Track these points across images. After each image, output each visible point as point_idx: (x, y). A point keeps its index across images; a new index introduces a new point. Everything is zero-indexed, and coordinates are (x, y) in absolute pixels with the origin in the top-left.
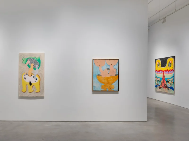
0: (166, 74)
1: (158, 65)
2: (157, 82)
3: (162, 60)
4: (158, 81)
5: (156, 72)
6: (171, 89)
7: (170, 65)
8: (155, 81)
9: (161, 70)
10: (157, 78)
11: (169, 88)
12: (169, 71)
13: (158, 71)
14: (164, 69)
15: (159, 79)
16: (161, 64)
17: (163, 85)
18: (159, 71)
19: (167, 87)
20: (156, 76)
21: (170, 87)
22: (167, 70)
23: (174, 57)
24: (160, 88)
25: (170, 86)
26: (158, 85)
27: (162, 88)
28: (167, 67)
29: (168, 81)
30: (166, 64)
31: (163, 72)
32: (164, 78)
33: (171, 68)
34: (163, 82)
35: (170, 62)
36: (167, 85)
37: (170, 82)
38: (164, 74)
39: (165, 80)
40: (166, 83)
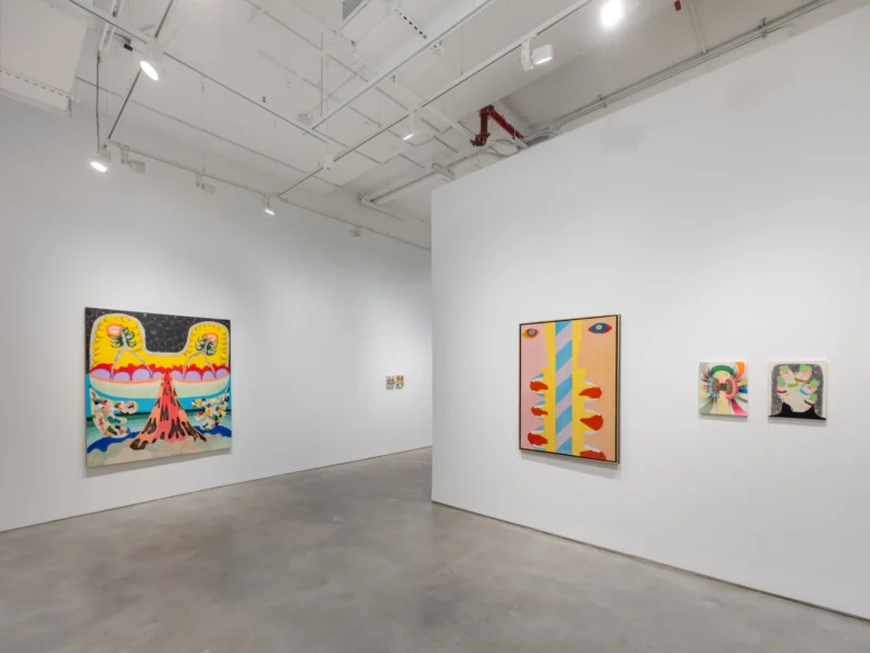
0: (184, 379)
1: (121, 343)
2: (107, 424)
3: (149, 321)
4: (121, 415)
5: (102, 372)
6: (219, 435)
7: (207, 347)
8: (89, 419)
9: (143, 367)
10: (111, 404)
11: (203, 432)
12: (201, 372)
13: (117, 367)
14: (165, 359)
15: (132, 406)
16: (147, 340)
17: (165, 427)
18: (130, 369)
19: (192, 431)
20: (101, 394)
21: (209, 427)
22: (193, 368)
24: (137, 446)
25: (207, 427)
26: (119, 436)
27: (159, 441)
28: (189, 355)
29: (199, 406)
30: (184, 340)
31: (159, 375)
32: (172, 400)
33: (216, 359)
34: (164, 415)
35: (209, 336)
36: (193, 425)
37: (212, 411)
38: (167, 381)
39: (179, 405)
40: (183, 417)
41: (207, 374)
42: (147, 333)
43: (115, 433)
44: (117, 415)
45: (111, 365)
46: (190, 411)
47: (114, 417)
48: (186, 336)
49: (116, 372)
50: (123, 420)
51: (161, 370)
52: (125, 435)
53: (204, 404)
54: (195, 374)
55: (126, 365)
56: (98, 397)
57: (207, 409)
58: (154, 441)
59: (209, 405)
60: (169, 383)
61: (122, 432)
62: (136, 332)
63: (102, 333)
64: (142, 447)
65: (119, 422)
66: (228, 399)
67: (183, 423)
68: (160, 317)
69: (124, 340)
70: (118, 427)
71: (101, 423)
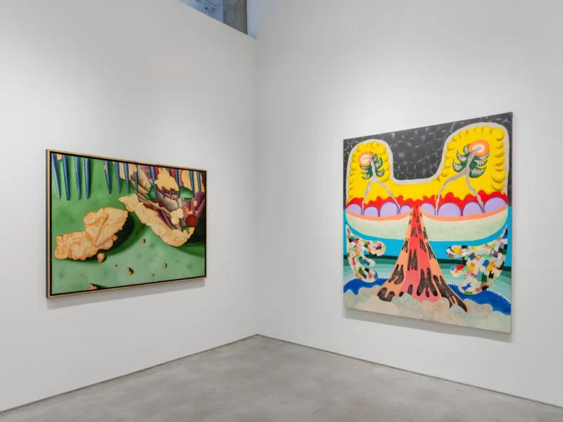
0: (436, 216)
1: (370, 173)
2: (359, 265)
3: (398, 141)
4: (370, 256)
5: (355, 207)
6: (488, 306)
7: (472, 165)
8: (346, 257)
9: (390, 200)
10: (362, 242)
11: (464, 296)
12: (461, 204)
13: (366, 201)
14: (415, 188)
15: (379, 248)
16: (395, 166)
17: (413, 278)
18: (378, 203)
19: (448, 292)
20: (355, 232)
21: (473, 290)
22: (450, 198)
23: (506, 120)
24: (384, 296)
25: (469, 290)
26: (368, 280)
27: (406, 295)
28: (443, 180)
29: (457, 256)
30: (437, 159)
31: (407, 210)
32: (422, 242)
33: (486, 183)
34: (413, 263)
35: (474, 148)
36: (448, 282)
37: (477, 266)
38: (416, 218)
39: (431, 252)
40: (436, 269)
41: (470, 207)
42: (395, 158)
43: (365, 276)
44: (366, 256)
45: (362, 199)
46: (445, 262)
47: (364, 258)
48: (440, 153)
49: (366, 206)
50: (372, 262)
51: (410, 203)
52: (373, 280)
53: (465, 253)
54: (452, 208)
55: (374, 199)
56: (352, 235)
57: (469, 262)
58: (401, 294)
59: (472, 256)
60: (418, 221)
61: (370, 276)
62: (384, 158)
63: (356, 165)
64: (389, 300)
65: (368, 264)
66: (504, 250)
67: (435, 277)
68: (409, 133)
69: (373, 170)
70: (367, 270)
71: (354, 263)
